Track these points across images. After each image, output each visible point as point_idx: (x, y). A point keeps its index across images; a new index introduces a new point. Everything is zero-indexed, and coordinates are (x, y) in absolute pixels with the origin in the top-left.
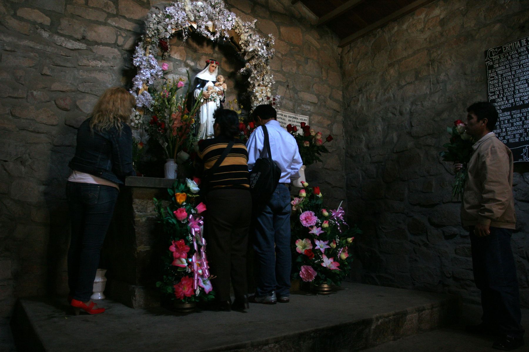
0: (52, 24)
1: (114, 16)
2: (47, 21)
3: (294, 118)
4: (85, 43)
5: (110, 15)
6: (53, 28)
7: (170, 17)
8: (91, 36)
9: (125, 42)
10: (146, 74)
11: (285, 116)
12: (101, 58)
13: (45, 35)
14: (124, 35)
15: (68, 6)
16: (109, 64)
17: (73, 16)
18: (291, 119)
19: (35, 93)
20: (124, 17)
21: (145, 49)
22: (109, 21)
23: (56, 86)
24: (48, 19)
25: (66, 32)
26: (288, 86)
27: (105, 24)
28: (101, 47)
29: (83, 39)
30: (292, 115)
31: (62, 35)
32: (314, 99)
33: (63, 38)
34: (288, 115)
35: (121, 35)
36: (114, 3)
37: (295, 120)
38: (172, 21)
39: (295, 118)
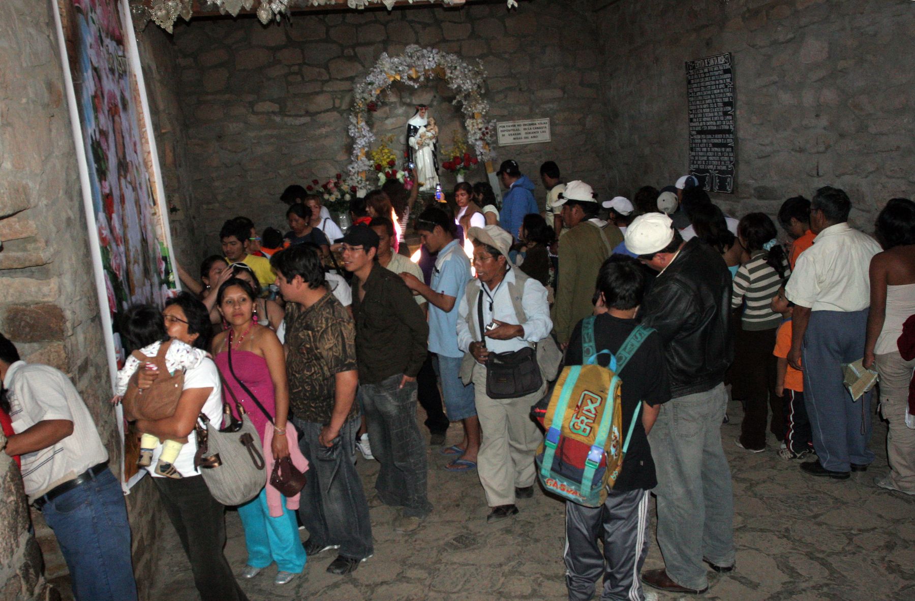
0: (281, 108)
1: (327, 81)
2: (276, 107)
3: (530, 125)
4: (310, 116)
5: (324, 82)
6: (282, 112)
7: (371, 83)
8: (312, 108)
9: (341, 104)
10: (361, 142)
11: (518, 125)
12: (324, 125)
13: (278, 119)
14: (339, 96)
15: (289, 87)
16: (332, 128)
17: (295, 95)
18: (527, 127)
19: (280, 172)
20: (337, 79)
21: (357, 117)
22: (325, 89)
23: (294, 161)
24: (277, 105)
25: (293, 113)
26: (520, 89)
27: (322, 92)
28: (323, 115)
29: (307, 113)
30: (527, 122)
31: (290, 116)
32: (558, 93)
33: (291, 118)
34: (522, 124)
35: (336, 97)
36: (325, 69)
37: (532, 127)
38: (375, 86)
39: (532, 124)
